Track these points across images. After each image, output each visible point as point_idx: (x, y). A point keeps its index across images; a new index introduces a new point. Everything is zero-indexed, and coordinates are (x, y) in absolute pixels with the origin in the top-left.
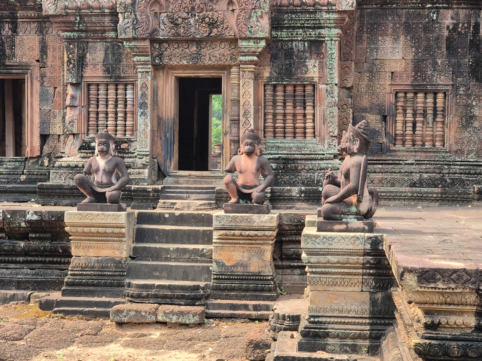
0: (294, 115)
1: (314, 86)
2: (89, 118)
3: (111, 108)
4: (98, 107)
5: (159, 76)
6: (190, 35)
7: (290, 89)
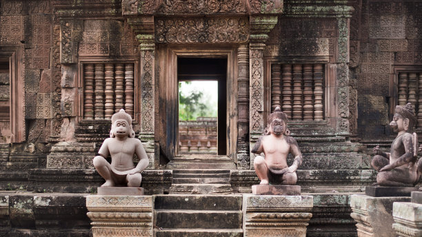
0: (303, 96)
1: (323, 65)
2: (85, 100)
3: (108, 90)
4: (94, 89)
5: (161, 55)
6: (199, 12)
7: (298, 68)
